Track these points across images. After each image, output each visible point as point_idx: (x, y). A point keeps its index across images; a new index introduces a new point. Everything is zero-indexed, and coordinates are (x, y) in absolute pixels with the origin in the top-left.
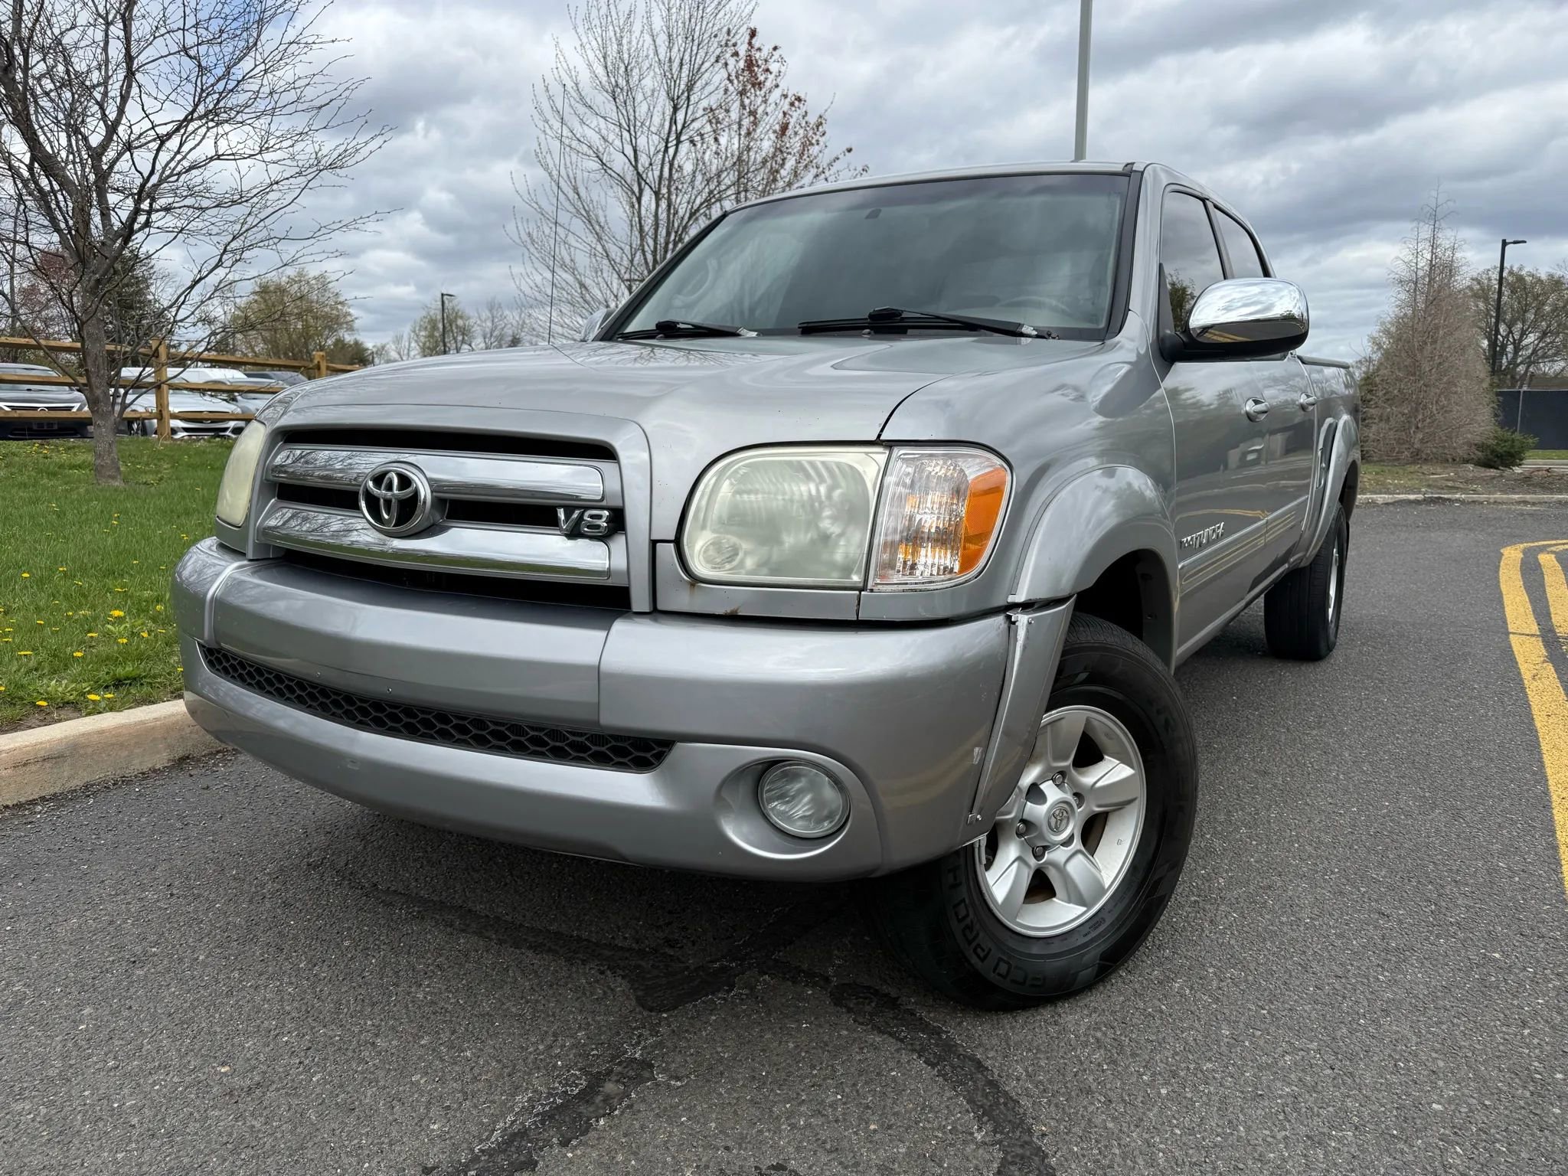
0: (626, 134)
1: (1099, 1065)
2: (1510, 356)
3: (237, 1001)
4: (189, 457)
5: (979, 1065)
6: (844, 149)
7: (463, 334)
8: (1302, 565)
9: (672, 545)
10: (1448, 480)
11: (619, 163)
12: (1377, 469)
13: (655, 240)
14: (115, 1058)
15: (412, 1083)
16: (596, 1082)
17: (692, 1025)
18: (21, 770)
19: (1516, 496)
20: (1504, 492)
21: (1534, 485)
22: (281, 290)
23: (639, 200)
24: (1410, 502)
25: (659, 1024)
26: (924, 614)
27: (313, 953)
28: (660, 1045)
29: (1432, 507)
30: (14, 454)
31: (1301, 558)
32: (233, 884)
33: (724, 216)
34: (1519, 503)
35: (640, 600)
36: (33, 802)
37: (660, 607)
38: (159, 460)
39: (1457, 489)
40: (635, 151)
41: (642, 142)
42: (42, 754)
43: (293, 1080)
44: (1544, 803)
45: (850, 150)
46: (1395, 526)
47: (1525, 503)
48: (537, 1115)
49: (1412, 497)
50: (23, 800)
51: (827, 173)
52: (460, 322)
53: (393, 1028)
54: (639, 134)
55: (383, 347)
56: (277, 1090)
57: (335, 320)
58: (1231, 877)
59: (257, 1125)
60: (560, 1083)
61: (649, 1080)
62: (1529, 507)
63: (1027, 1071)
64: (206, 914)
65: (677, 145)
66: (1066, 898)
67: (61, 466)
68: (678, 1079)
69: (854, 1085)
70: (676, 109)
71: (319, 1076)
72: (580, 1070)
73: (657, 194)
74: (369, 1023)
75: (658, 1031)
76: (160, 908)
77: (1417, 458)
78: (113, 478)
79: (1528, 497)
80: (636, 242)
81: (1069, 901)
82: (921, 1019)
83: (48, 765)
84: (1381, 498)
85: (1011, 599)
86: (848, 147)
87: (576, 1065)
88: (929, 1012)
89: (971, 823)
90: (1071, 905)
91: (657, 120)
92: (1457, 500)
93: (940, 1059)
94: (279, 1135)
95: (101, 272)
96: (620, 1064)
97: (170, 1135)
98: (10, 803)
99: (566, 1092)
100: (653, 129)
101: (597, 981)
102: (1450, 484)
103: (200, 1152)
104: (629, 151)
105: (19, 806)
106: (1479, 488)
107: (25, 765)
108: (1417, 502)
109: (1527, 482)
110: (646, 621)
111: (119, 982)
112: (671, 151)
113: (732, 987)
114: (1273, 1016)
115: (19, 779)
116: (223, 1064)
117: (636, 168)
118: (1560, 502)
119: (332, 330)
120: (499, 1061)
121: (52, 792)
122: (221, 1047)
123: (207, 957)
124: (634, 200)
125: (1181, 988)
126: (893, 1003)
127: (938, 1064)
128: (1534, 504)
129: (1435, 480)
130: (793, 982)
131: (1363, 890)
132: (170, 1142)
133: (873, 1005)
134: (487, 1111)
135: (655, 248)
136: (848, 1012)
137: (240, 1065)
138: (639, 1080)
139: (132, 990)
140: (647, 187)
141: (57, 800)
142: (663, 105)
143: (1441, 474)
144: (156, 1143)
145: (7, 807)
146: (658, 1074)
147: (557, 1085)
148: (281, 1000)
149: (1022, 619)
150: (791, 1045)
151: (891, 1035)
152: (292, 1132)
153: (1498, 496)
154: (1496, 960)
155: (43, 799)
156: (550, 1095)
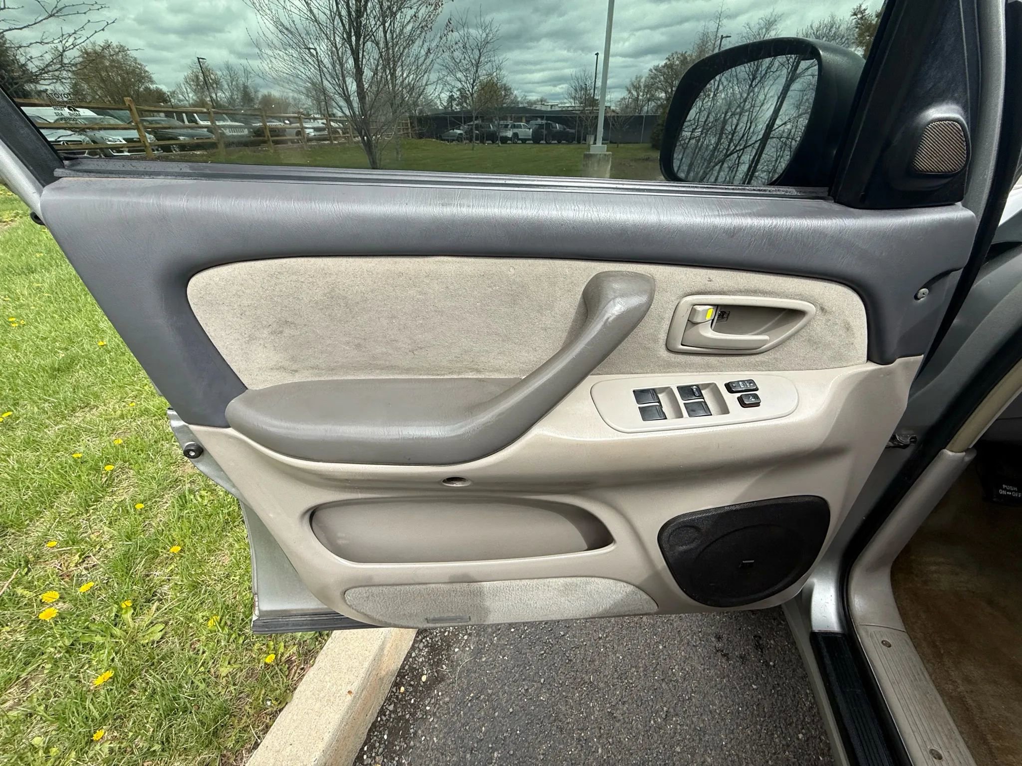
22: (98, 55)
52: (212, 76)
55: (174, 92)
57: (139, 74)
119: (141, 82)
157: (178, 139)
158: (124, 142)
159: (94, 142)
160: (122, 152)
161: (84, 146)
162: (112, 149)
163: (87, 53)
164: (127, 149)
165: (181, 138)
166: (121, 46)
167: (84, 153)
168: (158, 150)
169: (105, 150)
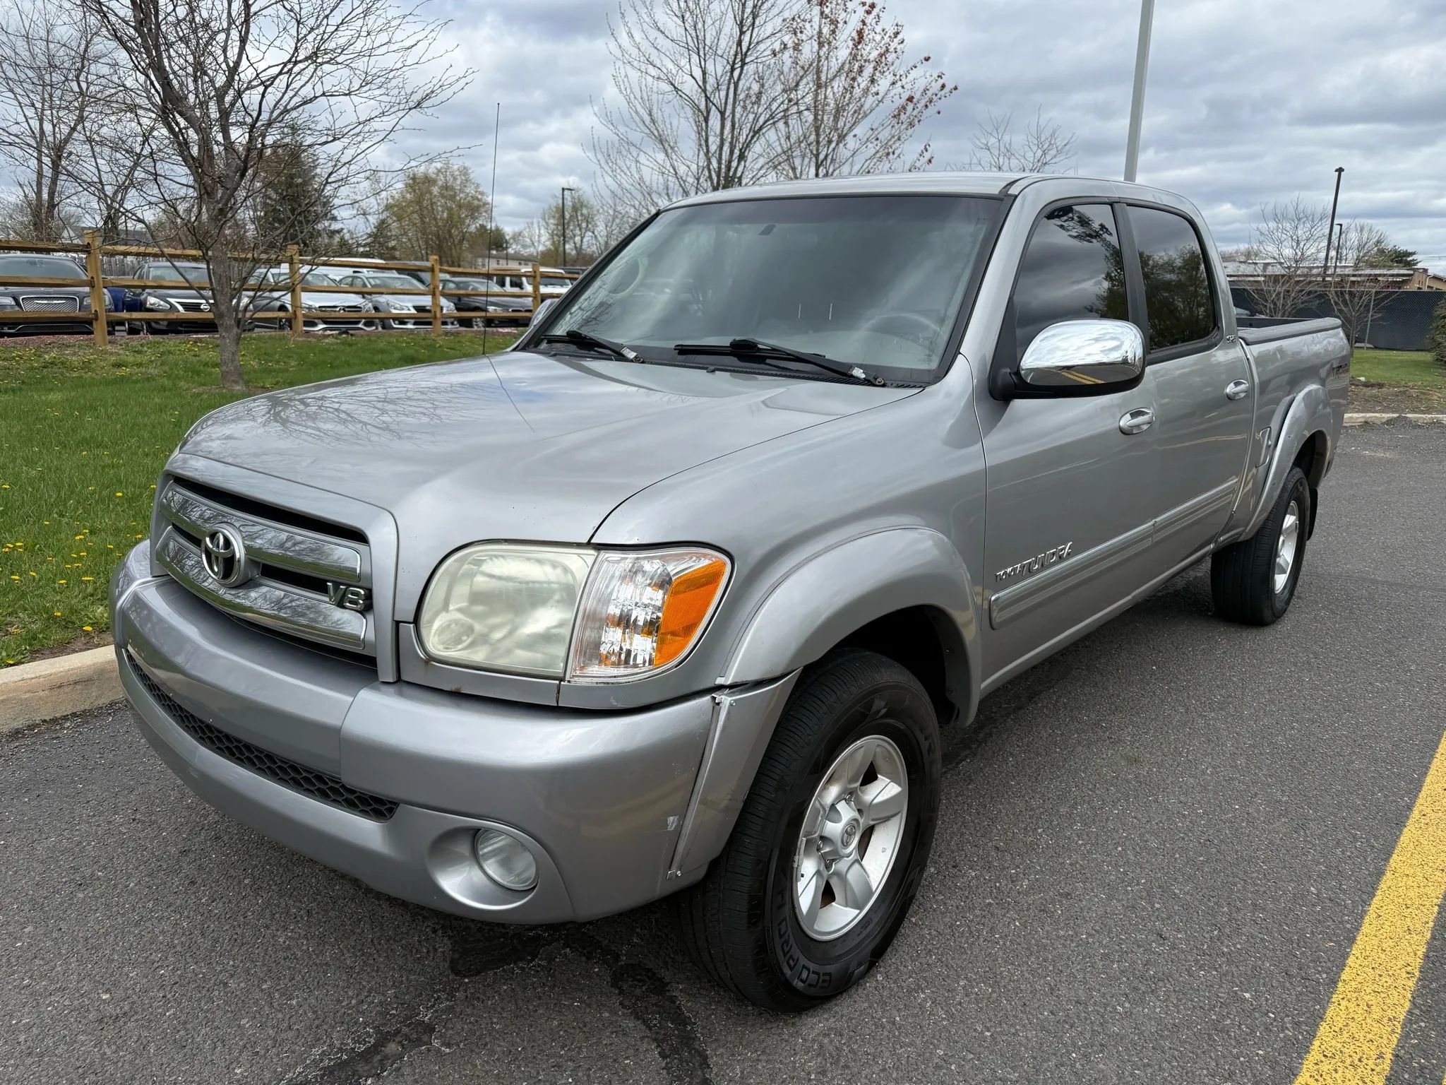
0: (695, 58)
1: (809, 1074)
3: (141, 931)
4: (315, 354)
5: (705, 1059)
6: (922, 58)
7: (588, 222)
8: (1241, 539)
9: (412, 625)
11: (690, 87)
13: (720, 163)
14: (31, 977)
15: (239, 1026)
16: (383, 1039)
17: (484, 994)
18: (56, 692)
22: (429, 180)
23: (706, 120)
25: (458, 990)
26: (615, 704)
27: (217, 888)
28: (450, 1009)
30: (170, 352)
31: (1240, 534)
32: (185, 813)
33: (657, 214)
35: (386, 670)
36: (65, 718)
37: (404, 677)
38: (289, 357)
40: (704, 73)
41: (710, 67)
42: (74, 678)
43: (152, 1014)
44: (1399, 821)
45: (927, 59)
48: (320, 1070)
50: (58, 715)
51: (904, 80)
52: (585, 211)
53: (248, 970)
54: (708, 56)
55: (520, 234)
56: (137, 1021)
57: (475, 208)
58: (1037, 880)
59: (108, 1052)
60: (353, 1039)
61: (426, 1044)
63: (742, 1073)
64: (151, 842)
65: (742, 67)
66: (844, 903)
67: (206, 365)
68: (449, 1045)
69: (589, 1069)
70: (742, 33)
71: (172, 1011)
72: (374, 1028)
73: (722, 114)
74: (231, 963)
75: (455, 996)
76: (120, 832)
78: (236, 382)
80: (703, 163)
81: (846, 906)
82: (678, 1007)
83: (79, 687)
85: (720, 681)
86: (927, 55)
87: (373, 1023)
88: (688, 1001)
89: (670, 879)
90: (848, 909)
91: (723, 44)
93: (675, 1050)
94: (120, 1064)
95: (223, 201)
96: (408, 1026)
97: (41, 1055)
98: (47, 718)
99: (353, 1049)
100: (719, 52)
101: (427, 940)
103: (58, 1073)
104: (698, 73)
105: (54, 721)
107: (59, 687)
110: (391, 689)
111: (61, 904)
112: (736, 73)
113: (534, 957)
114: (994, 1039)
115: (54, 698)
116: (106, 992)
117: (705, 91)
119: (474, 218)
120: (315, 1012)
121: (82, 708)
122: (112, 975)
123: (136, 885)
124: (701, 119)
125: (925, 1000)
126: (660, 987)
127: (669, 1056)
130: (588, 959)
131: (1157, 906)
132: (39, 1061)
133: (644, 988)
134: (285, 1060)
135: (720, 168)
136: (620, 994)
137: (120, 993)
138: (418, 1042)
139: (69, 912)
140: (714, 108)
141: (84, 716)
142: (730, 28)
144: (29, 1061)
145: (45, 721)
146: (436, 1038)
147: (350, 1041)
148: (174, 934)
149: (726, 700)
150: (555, 1023)
151: (645, 1022)
152: (131, 1062)
154: (1244, 1000)
155: (74, 715)
156: (340, 1050)
157: (486, 311)
158: (413, 311)
159: (376, 309)
160: (405, 323)
161: (362, 314)
162: (394, 319)
163: (414, 179)
164: (413, 321)
165: (491, 308)
166: (465, 168)
167: (358, 323)
168: (452, 323)
169: (386, 321)
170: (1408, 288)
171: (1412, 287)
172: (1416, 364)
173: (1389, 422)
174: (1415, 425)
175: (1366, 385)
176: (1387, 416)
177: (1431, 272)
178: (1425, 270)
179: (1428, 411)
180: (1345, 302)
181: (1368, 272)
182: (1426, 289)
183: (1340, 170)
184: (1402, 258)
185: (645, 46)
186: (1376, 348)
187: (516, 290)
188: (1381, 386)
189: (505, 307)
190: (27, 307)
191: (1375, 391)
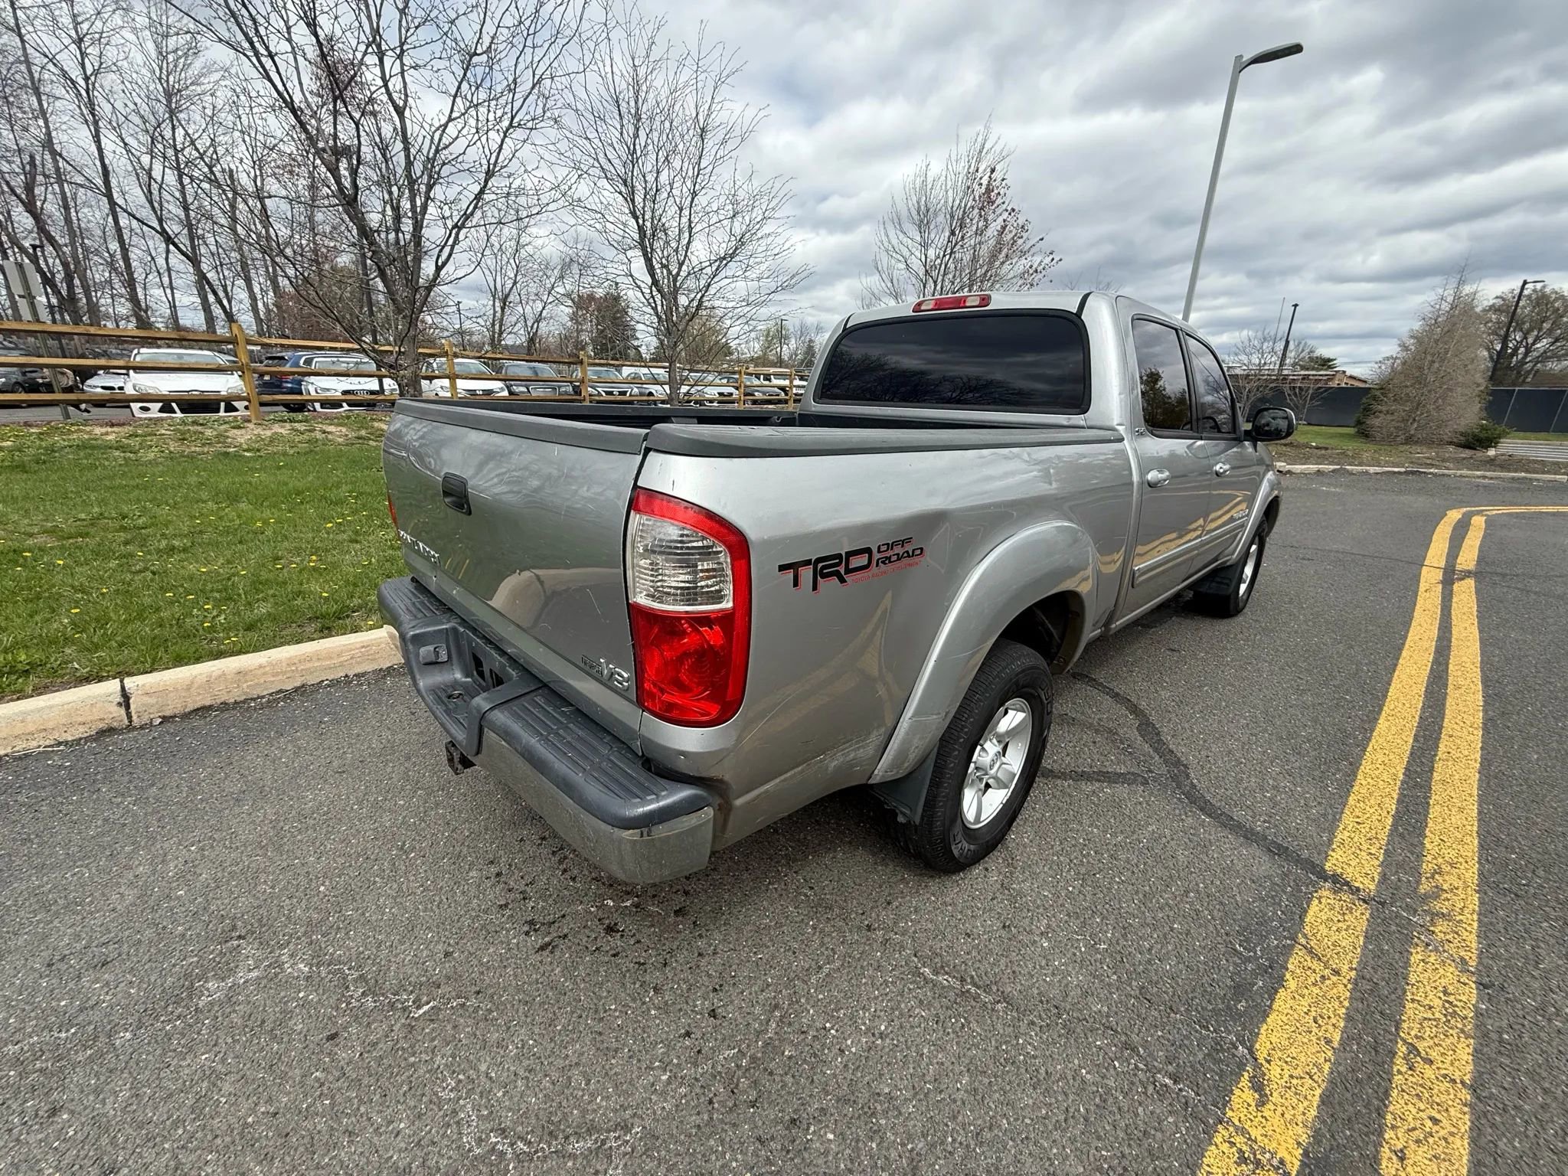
2: (1520, 357)
10: (1428, 458)
12: (1376, 447)
19: (1478, 473)
20: (1469, 469)
21: (1496, 466)
24: (1395, 473)
29: (1410, 477)
34: (1479, 477)
39: (1432, 466)
46: (1377, 490)
47: (1484, 477)
49: (1396, 470)
62: (1487, 481)
77: (1409, 440)
79: (1488, 474)
84: (1372, 470)
92: (1431, 473)
102: (1428, 462)
106: (1451, 466)
108: (1399, 473)
109: (1491, 463)
118: (1513, 478)
128: (1491, 478)
129: (1419, 458)
143: (1422, 453)
153: (1465, 472)
170: (1331, 384)
171: (1334, 384)
172: (1342, 435)
173: (1334, 471)
174: (1351, 473)
175: (1317, 448)
176: (1332, 467)
177: (1348, 374)
178: (1344, 372)
179: (1360, 464)
180: (1295, 394)
181: (1303, 373)
182: (1343, 385)
183: (1296, 306)
184: (1326, 363)
185: (895, 241)
186: (1309, 424)
187: (767, 383)
188: (1326, 449)
189: (764, 393)
190: (534, 394)
191: (1323, 452)
